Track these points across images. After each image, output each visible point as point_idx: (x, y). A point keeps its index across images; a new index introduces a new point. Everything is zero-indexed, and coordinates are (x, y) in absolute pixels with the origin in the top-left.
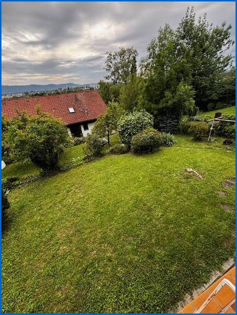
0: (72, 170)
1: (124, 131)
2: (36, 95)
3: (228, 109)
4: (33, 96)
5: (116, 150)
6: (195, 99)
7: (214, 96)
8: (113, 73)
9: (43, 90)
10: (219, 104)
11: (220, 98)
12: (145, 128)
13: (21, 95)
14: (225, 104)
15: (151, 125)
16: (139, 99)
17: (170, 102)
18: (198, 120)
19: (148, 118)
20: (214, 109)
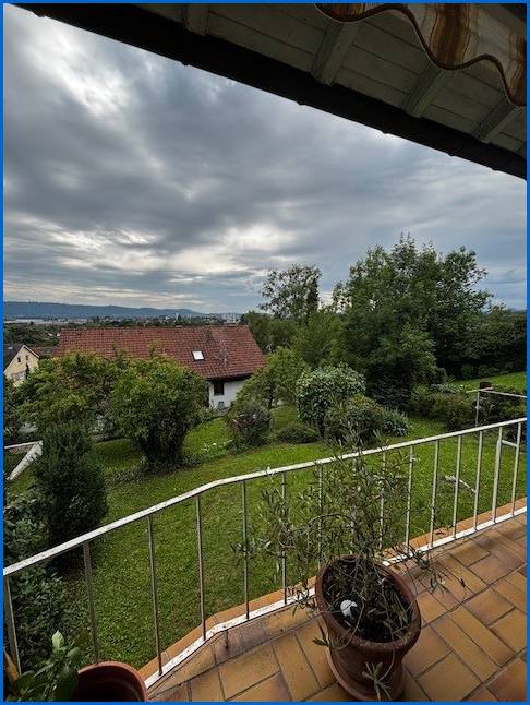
0: (205, 466)
1: (310, 397)
2: (114, 323)
3: (504, 377)
4: (107, 324)
5: (293, 435)
6: (435, 354)
7: (470, 352)
8: (276, 301)
9: (129, 316)
10: (483, 368)
11: (483, 357)
12: (352, 395)
13: (85, 321)
14: (495, 369)
15: (362, 392)
16: (330, 346)
17: (390, 357)
18: (447, 392)
19: (354, 379)
20: (474, 376)
